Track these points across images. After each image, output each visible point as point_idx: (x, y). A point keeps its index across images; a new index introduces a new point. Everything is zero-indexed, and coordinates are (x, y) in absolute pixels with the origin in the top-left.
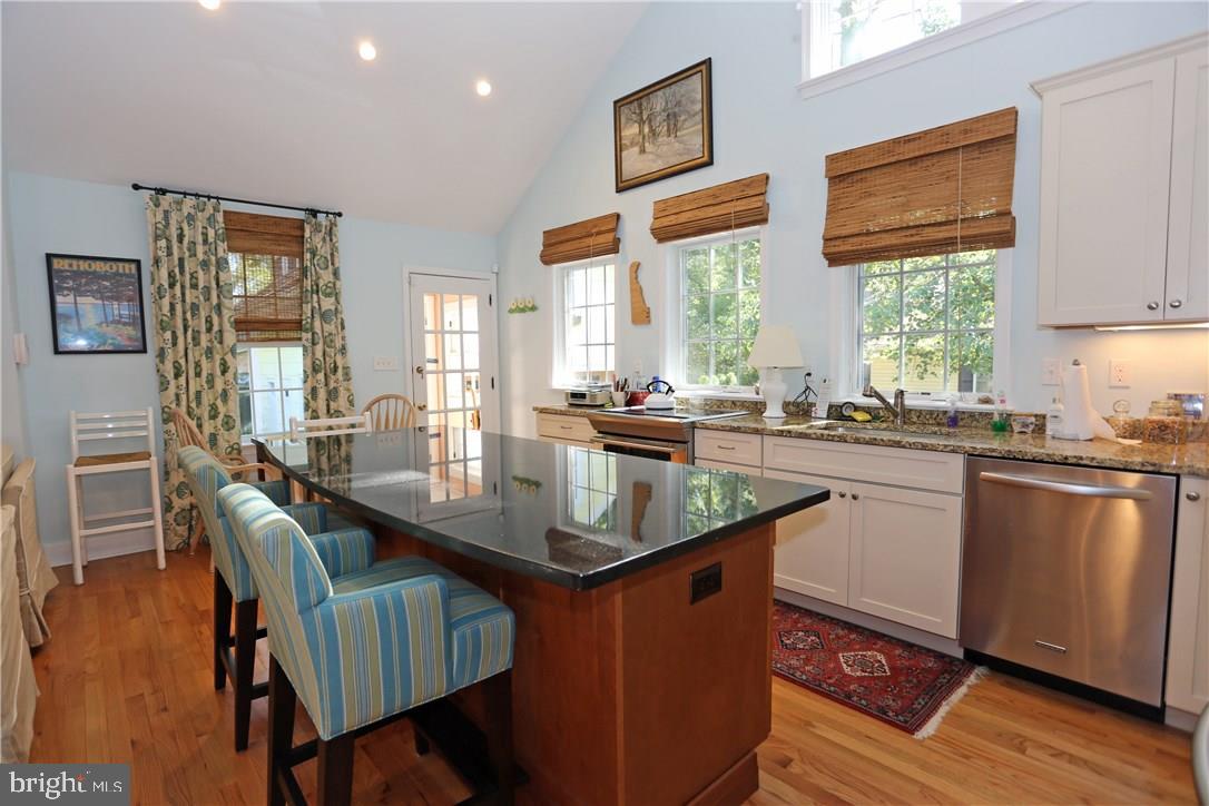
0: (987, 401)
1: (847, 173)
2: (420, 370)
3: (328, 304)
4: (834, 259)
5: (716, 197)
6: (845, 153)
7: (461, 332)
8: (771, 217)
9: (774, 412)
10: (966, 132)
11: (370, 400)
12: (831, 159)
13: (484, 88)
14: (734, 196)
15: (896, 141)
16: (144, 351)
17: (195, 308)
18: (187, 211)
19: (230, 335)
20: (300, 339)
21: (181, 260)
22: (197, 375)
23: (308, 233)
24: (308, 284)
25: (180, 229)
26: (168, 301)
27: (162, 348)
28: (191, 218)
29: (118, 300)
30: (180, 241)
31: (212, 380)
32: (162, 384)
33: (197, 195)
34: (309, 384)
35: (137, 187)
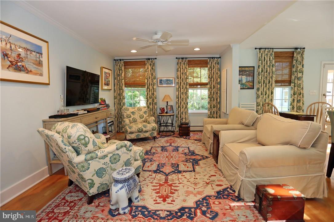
2: (324, 95)
3: (300, 75)
16: (253, 89)
17: (266, 78)
18: (266, 53)
19: (274, 85)
20: (290, 85)
21: (264, 65)
22: (266, 94)
23: (295, 55)
24: (294, 70)
25: (264, 58)
26: (260, 76)
27: (259, 88)
28: (267, 55)
29: (249, 76)
30: (264, 61)
31: (268, 96)
32: (258, 97)
33: (268, 49)
34: (292, 98)
35: (256, 49)
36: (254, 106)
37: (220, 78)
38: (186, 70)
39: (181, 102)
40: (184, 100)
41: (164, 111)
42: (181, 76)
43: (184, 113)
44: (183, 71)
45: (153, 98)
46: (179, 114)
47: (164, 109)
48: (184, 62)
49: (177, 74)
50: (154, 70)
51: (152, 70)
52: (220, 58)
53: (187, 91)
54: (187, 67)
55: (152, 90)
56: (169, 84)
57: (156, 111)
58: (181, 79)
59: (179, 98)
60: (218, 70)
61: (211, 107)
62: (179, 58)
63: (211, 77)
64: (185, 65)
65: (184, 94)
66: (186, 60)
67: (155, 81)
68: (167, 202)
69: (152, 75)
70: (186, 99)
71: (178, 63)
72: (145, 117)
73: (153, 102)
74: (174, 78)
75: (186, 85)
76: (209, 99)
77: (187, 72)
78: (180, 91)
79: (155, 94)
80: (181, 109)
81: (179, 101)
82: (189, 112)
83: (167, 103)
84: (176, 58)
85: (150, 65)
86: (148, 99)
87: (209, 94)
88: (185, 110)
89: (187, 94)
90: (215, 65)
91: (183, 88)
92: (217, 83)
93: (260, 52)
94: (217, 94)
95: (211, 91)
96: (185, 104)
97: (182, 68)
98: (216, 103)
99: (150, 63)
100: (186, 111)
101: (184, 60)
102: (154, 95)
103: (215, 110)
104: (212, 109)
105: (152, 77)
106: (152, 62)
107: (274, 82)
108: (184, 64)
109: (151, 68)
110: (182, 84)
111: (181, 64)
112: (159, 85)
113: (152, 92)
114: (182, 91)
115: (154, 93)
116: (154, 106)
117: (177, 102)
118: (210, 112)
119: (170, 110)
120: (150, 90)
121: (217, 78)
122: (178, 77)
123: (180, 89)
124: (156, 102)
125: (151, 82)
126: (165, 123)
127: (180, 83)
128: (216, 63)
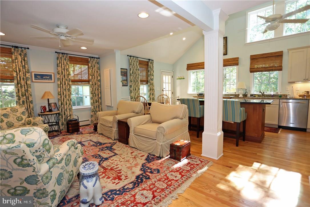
0: (277, 93)
1: (254, 59)
2: (163, 90)
3: (152, 77)
4: (251, 72)
5: (228, 60)
6: (254, 55)
7: (168, 83)
8: (239, 65)
9: (241, 96)
10: (275, 54)
11: (159, 95)
12: (251, 56)
13: (184, 39)
14: (232, 60)
15: (263, 54)
16: (127, 86)
17: (135, 78)
18: (134, 60)
19: (140, 83)
20: (148, 84)
21: (134, 69)
22: (135, 90)
23: (149, 64)
24: (149, 73)
25: (133, 63)
26: (132, 76)
27: (131, 85)
28: (135, 61)
29: (124, 76)
30: (133, 66)
31: (137, 91)
32: (131, 92)
33: (135, 57)
34: (150, 92)
35: (128, 56)
36: (129, 99)
37: (100, 76)
38: (68, 66)
39: (63, 99)
40: (67, 97)
41: (46, 109)
42: (62, 72)
43: (68, 110)
44: (64, 67)
45: (27, 96)
46: (63, 111)
47: (46, 108)
48: (65, 57)
49: (58, 69)
50: (26, 62)
51: (23, 61)
52: (99, 58)
53: (70, 87)
54: (69, 63)
55: (24, 85)
56: (48, 79)
57: (33, 111)
58: (62, 74)
59: (61, 95)
60: (98, 69)
61: (94, 103)
62: (59, 53)
63: (92, 75)
64: (67, 61)
65: (67, 91)
66: (67, 56)
67: (29, 75)
68: (123, 179)
69: (24, 68)
70: (69, 95)
71: (58, 58)
72: (24, 119)
73: (28, 100)
74: (54, 73)
75: (68, 81)
76: (92, 95)
77: (68, 68)
78: (62, 88)
79: (31, 90)
80: (64, 106)
81: (61, 98)
82: (73, 109)
83: (48, 100)
84: (56, 52)
85: (20, 55)
86: (19, 97)
87: (92, 90)
88: (69, 106)
89: (70, 90)
90: (95, 64)
91: (65, 84)
92: (98, 80)
93: (131, 59)
94: (98, 90)
95: (93, 88)
96: (68, 100)
97: (63, 63)
98: (98, 98)
99: (19, 52)
100: (70, 108)
101: (65, 55)
102: (29, 92)
103: (97, 104)
104: (95, 104)
105: (24, 70)
106: (22, 51)
107: (139, 81)
108: (65, 60)
109: (22, 58)
110: (64, 80)
111: (61, 59)
112: (34, 80)
113: (25, 88)
114: (64, 88)
115: (29, 89)
116: (29, 106)
117: (59, 99)
118: (93, 106)
119: (54, 108)
120: (21, 86)
121: (97, 76)
122: (59, 73)
123: (62, 85)
124: (32, 100)
125: (22, 76)
126: (51, 123)
127: (61, 79)
128: (96, 62)
